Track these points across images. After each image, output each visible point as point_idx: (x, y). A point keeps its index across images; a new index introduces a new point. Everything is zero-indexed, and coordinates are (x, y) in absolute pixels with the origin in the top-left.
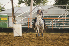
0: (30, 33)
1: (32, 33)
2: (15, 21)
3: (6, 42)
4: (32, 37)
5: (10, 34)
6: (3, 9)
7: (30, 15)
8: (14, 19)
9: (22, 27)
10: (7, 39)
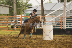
0: (63, 36)
1: (66, 35)
2: (45, 20)
3: (33, 46)
4: (66, 40)
5: (39, 36)
6: (31, 6)
7: (63, 13)
8: (44, 18)
9: (53, 28)
10: (34, 42)
